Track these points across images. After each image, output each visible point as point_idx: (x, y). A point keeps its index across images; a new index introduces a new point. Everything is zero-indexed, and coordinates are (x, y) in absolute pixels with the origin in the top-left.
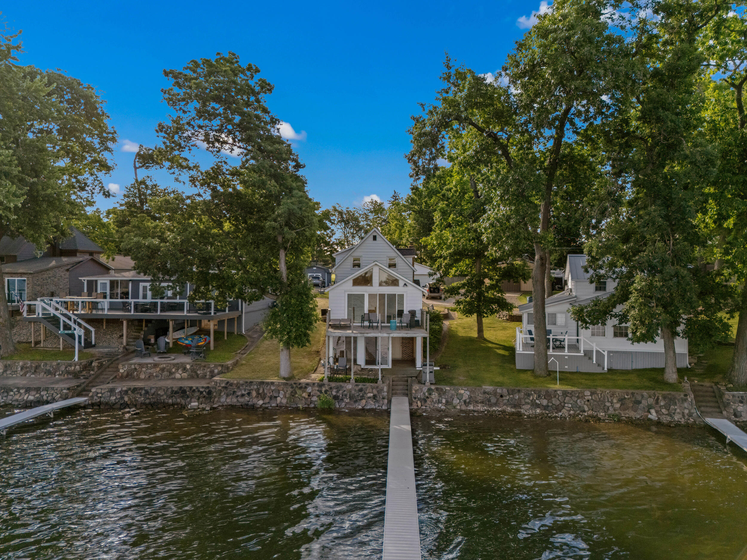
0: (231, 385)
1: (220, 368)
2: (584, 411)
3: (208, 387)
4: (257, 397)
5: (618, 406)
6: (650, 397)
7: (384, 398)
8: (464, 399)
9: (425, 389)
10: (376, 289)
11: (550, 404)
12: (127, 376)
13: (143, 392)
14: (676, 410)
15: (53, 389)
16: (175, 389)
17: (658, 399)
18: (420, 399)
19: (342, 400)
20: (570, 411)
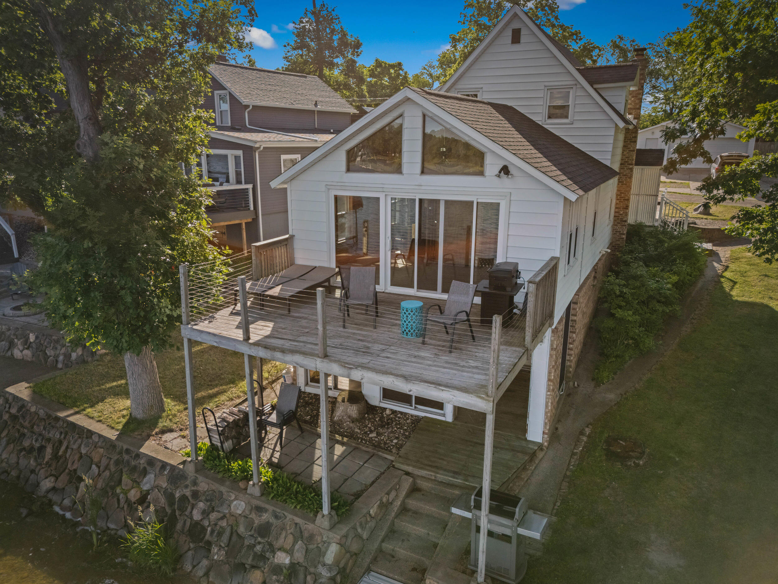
10: (411, 182)
19: (207, 547)
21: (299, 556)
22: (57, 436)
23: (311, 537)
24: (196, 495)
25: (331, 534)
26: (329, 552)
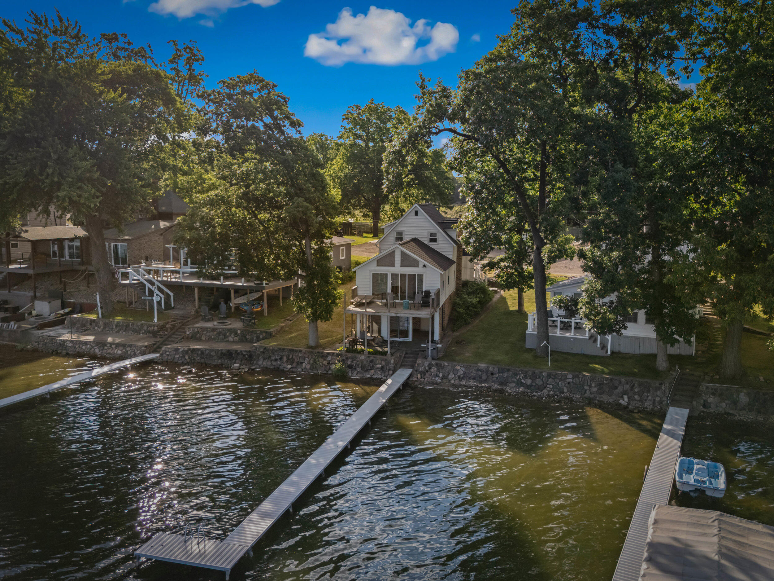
0: (268, 350)
1: (264, 334)
2: (563, 393)
3: (250, 351)
4: (287, 362)
5: (595, 389)
6: (627, 383)
7: (390, 370)
8: (459, 374)
9: (426, 364)
10: (398, 269)
11: (534, 384)
12: (192, 338)
13: (200, 352)
14: (648, 397)
15: (135, 346)
16: (224, 352)
17: (634, 386)
18: (420, 372)
19: (355, 369)
20: (550, 391)
21: (383, 364)
22: (287, 353)
23: (386, 360)
25: (391, 358)
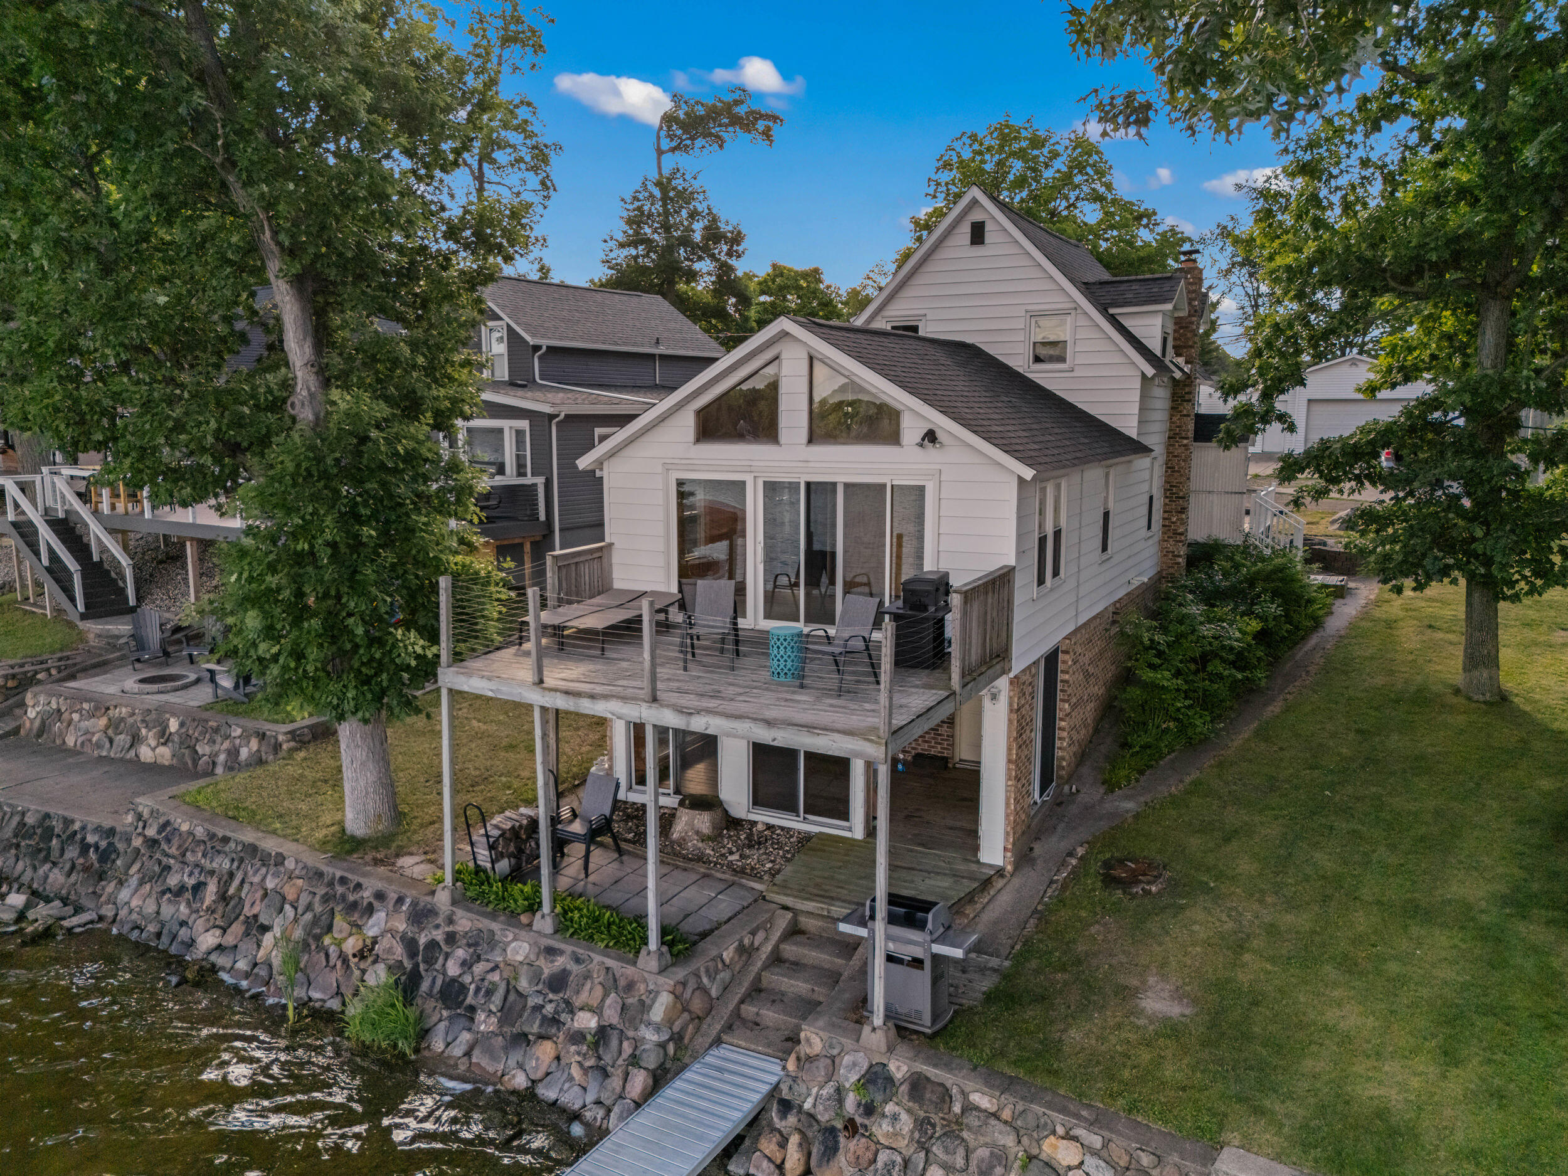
0: (172, 836)
1: (255, 745)
4: (212, 911)
9: (851, 1067)
10: (795, 454)
18: (805, 1124)
19: (470, 1013)
21: (612, 1015)
22: (226, 865)
23: (630, 986)
24: (451, 938)
25: (661, 980)
26: (657, 1005)
